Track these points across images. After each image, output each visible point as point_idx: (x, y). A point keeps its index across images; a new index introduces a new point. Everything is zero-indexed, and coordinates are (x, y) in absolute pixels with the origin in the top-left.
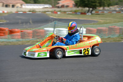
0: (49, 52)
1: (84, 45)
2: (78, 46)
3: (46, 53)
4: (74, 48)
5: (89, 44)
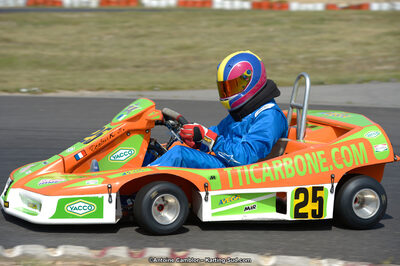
0: (114, 195)
1: (301, 169)
3: (100, 202)
4: (248, 183)
5: (325, 165)
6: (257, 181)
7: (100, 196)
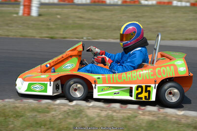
0: (52, 83)
1: (140, 77)
2: (125, 78)
3: (46, 85)
4: (115, 82)
5: (152, 75)
6: (119, 81)
7: (46, 82)
